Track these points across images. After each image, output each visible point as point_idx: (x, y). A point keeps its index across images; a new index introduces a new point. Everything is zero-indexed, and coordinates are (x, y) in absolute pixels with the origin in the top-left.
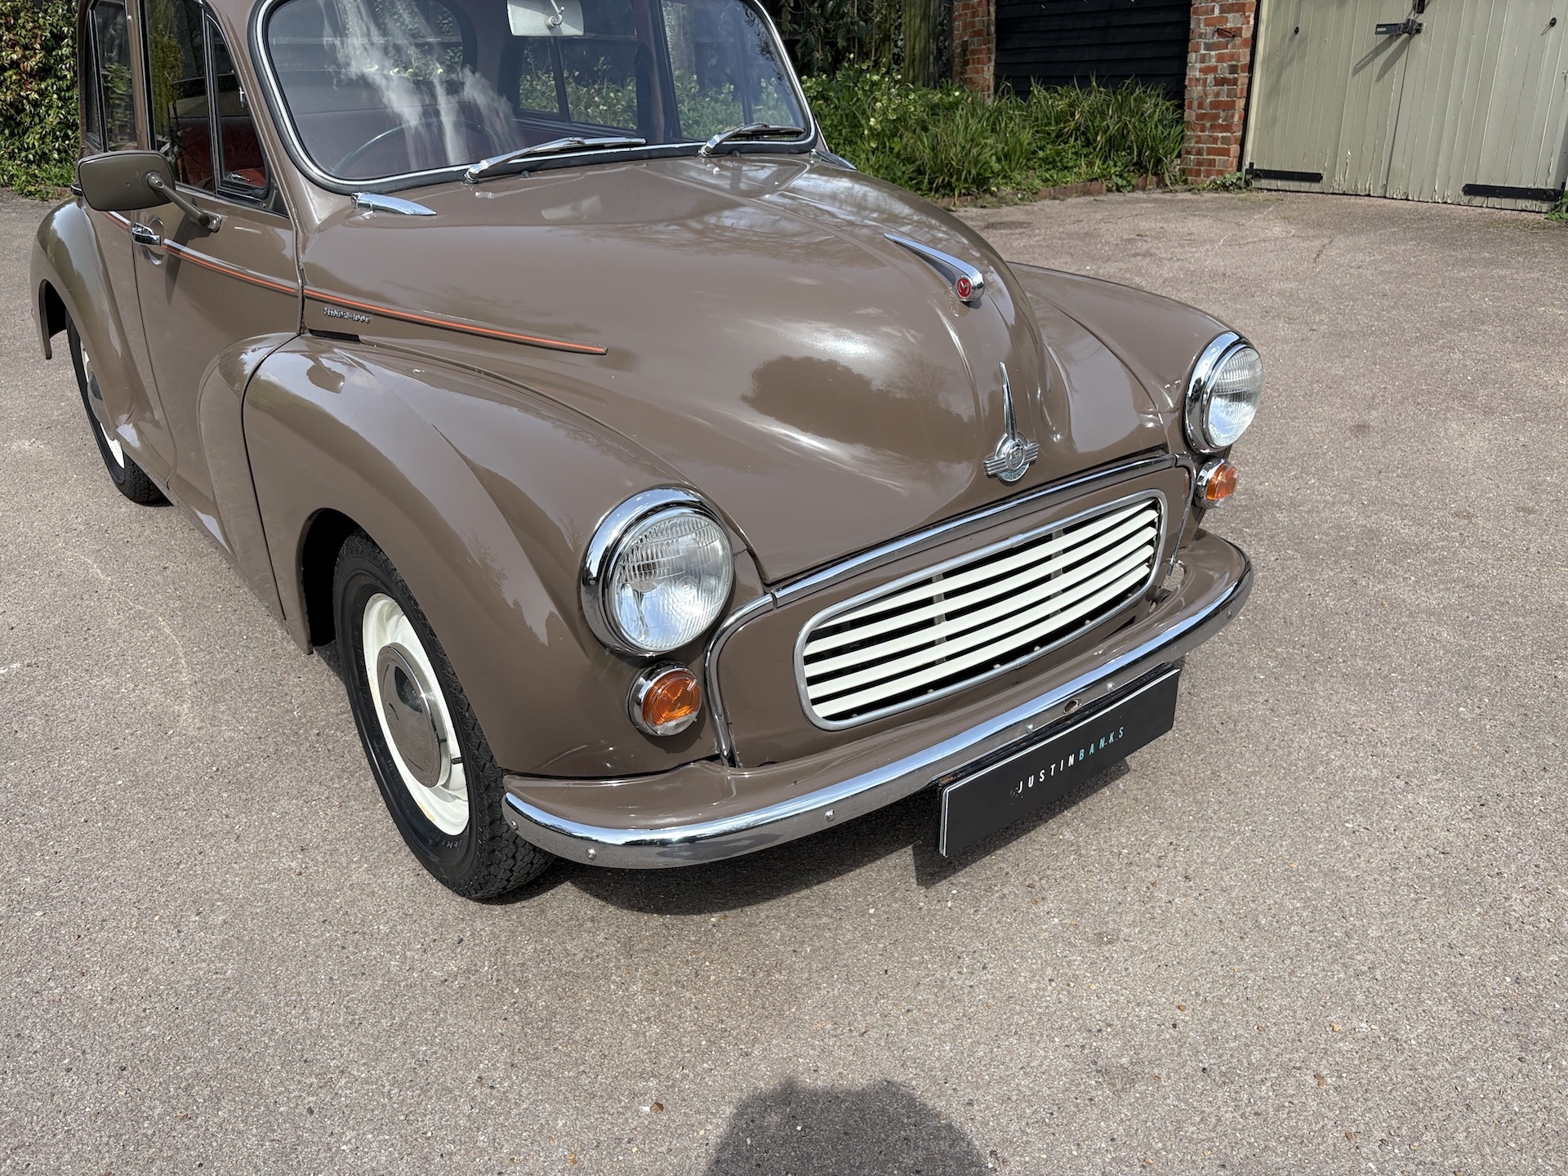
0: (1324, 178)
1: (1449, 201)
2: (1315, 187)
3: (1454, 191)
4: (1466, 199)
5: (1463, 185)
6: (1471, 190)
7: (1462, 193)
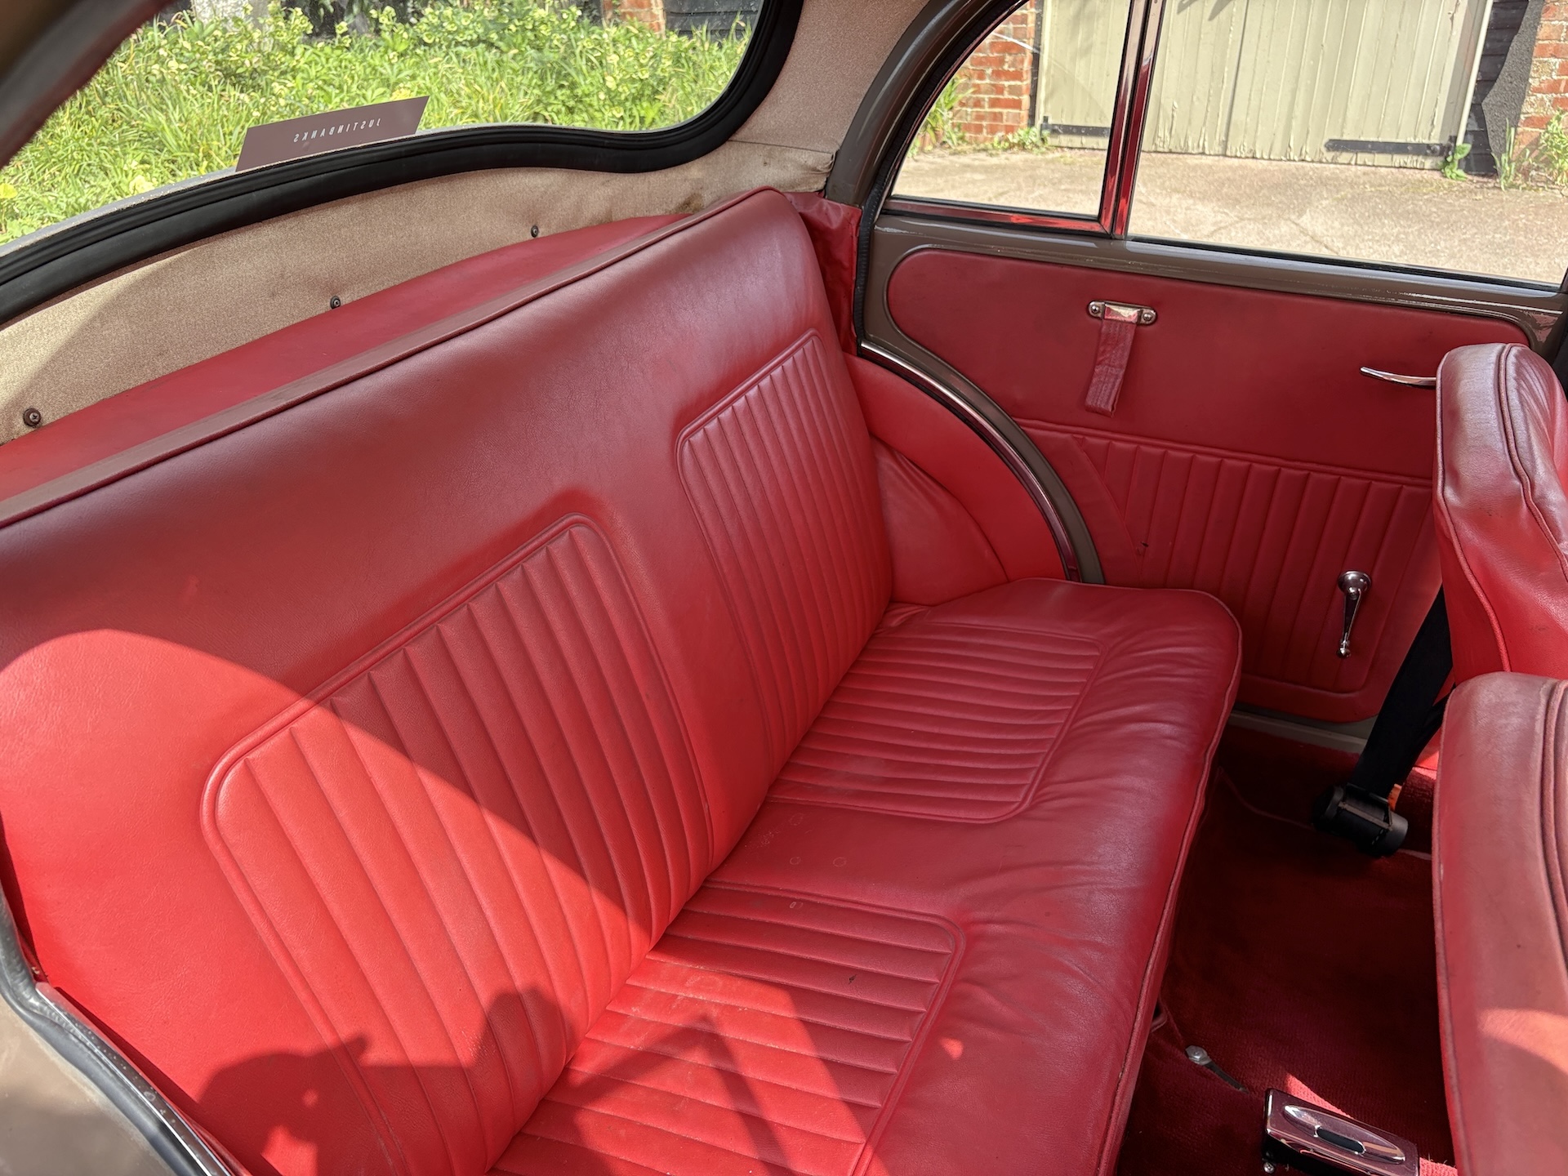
1: (1308, 159)
3: (1314, 146)
4: (1329, 156)
5: (1326, 140)
6: (1336, 145)
7: (1324, 150)
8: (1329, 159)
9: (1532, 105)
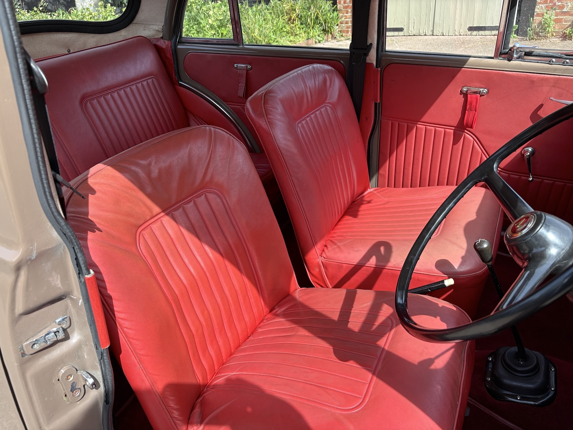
0: (405, 29)
1: (462, 34)
2: (401, 33)
3: (464, 30)
4: (469, 33)
5: (468, 27)
6: (471, 29)
7: (467, 31)
9: (538, 9)
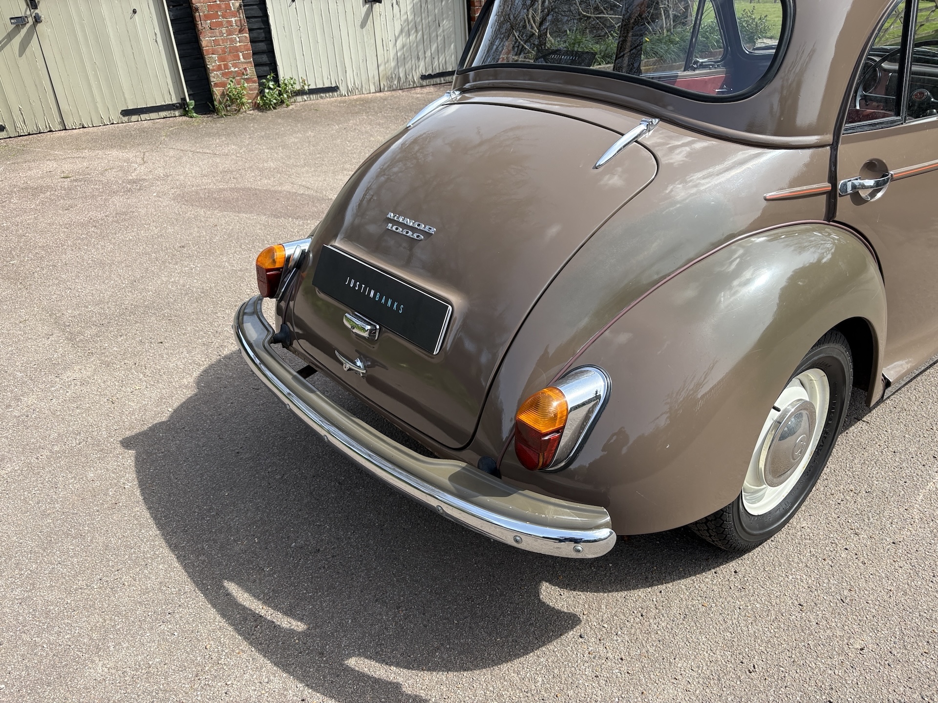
0: (7, 126)
1: (115, 122)
3: (116, 116)
5: (120, 111)
6: (126, 113)
7: (121, 116)
8: (126, 120)
9: (214, 77)
